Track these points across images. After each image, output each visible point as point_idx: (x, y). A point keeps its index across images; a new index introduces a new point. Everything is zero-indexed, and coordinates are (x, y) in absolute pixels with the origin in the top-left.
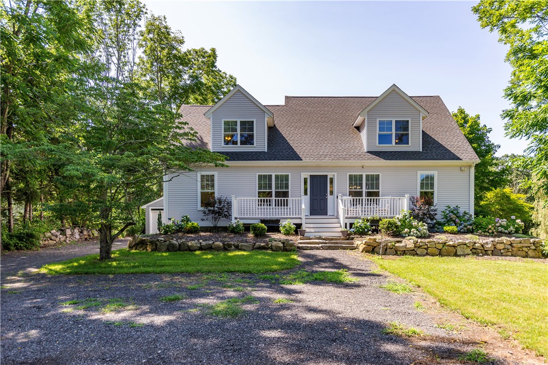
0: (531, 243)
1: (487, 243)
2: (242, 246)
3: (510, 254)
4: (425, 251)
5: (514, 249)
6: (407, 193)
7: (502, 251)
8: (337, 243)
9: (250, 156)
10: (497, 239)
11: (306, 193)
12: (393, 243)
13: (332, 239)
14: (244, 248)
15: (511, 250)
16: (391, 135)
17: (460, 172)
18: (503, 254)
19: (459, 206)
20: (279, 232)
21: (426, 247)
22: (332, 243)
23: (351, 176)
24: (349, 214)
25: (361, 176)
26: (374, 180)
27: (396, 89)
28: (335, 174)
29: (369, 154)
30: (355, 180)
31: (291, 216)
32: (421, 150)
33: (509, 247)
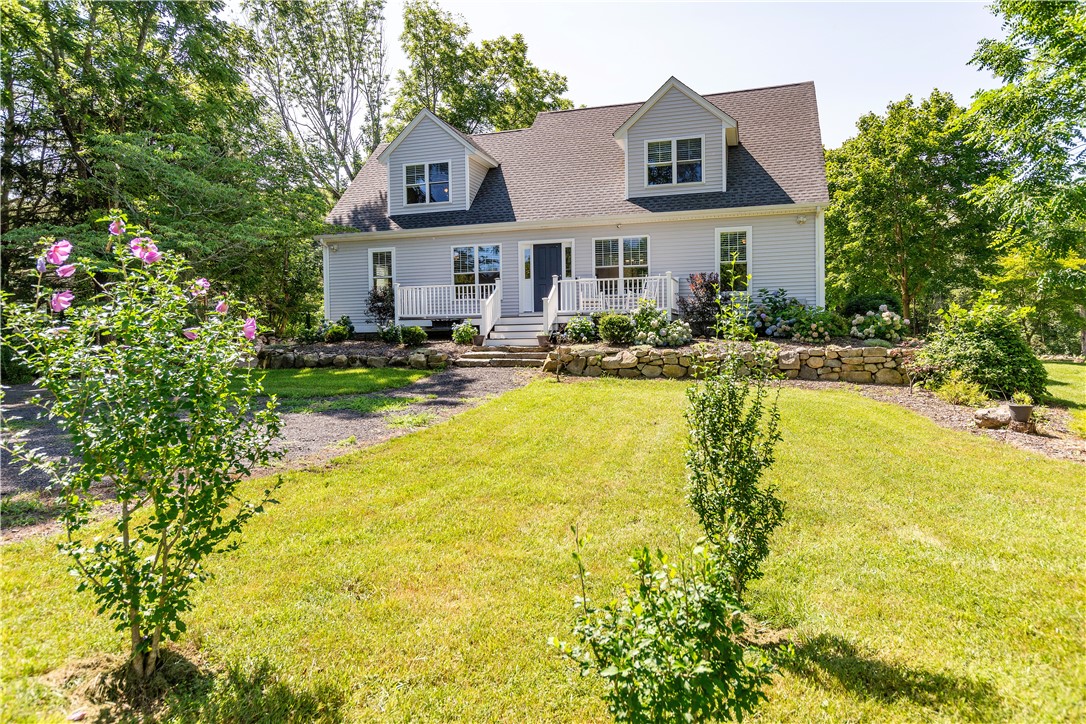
0: (886, 357)
1: (787, 357)
2: (371, 360)
3: (836, 376)
4: (659, 370)
5: (844, 367)
6: (668, 269)
7: (820, 371)
8: (521, 357)
9: (441, 220)
10: (809, 349)
11: (528, 276)
12: (599, 357)
13: (521, 350)
14: (373, 363)
15: (837, 369)
16: (670, 167)
17: (797, 226)
18: (821, 377)
19: (785, 289)
20: (451, 339)
21: (660, 362)
22: (514, 357)
23: (598, 244)
24: (581, 308)
25: (615, 242)
26: (638, 250)
27: (676, 85)
28: (573, 240)
29: (629, 203)
30: (605, 249)
31: (472, 314)
32: (724, 190)
33: (834, 363)
